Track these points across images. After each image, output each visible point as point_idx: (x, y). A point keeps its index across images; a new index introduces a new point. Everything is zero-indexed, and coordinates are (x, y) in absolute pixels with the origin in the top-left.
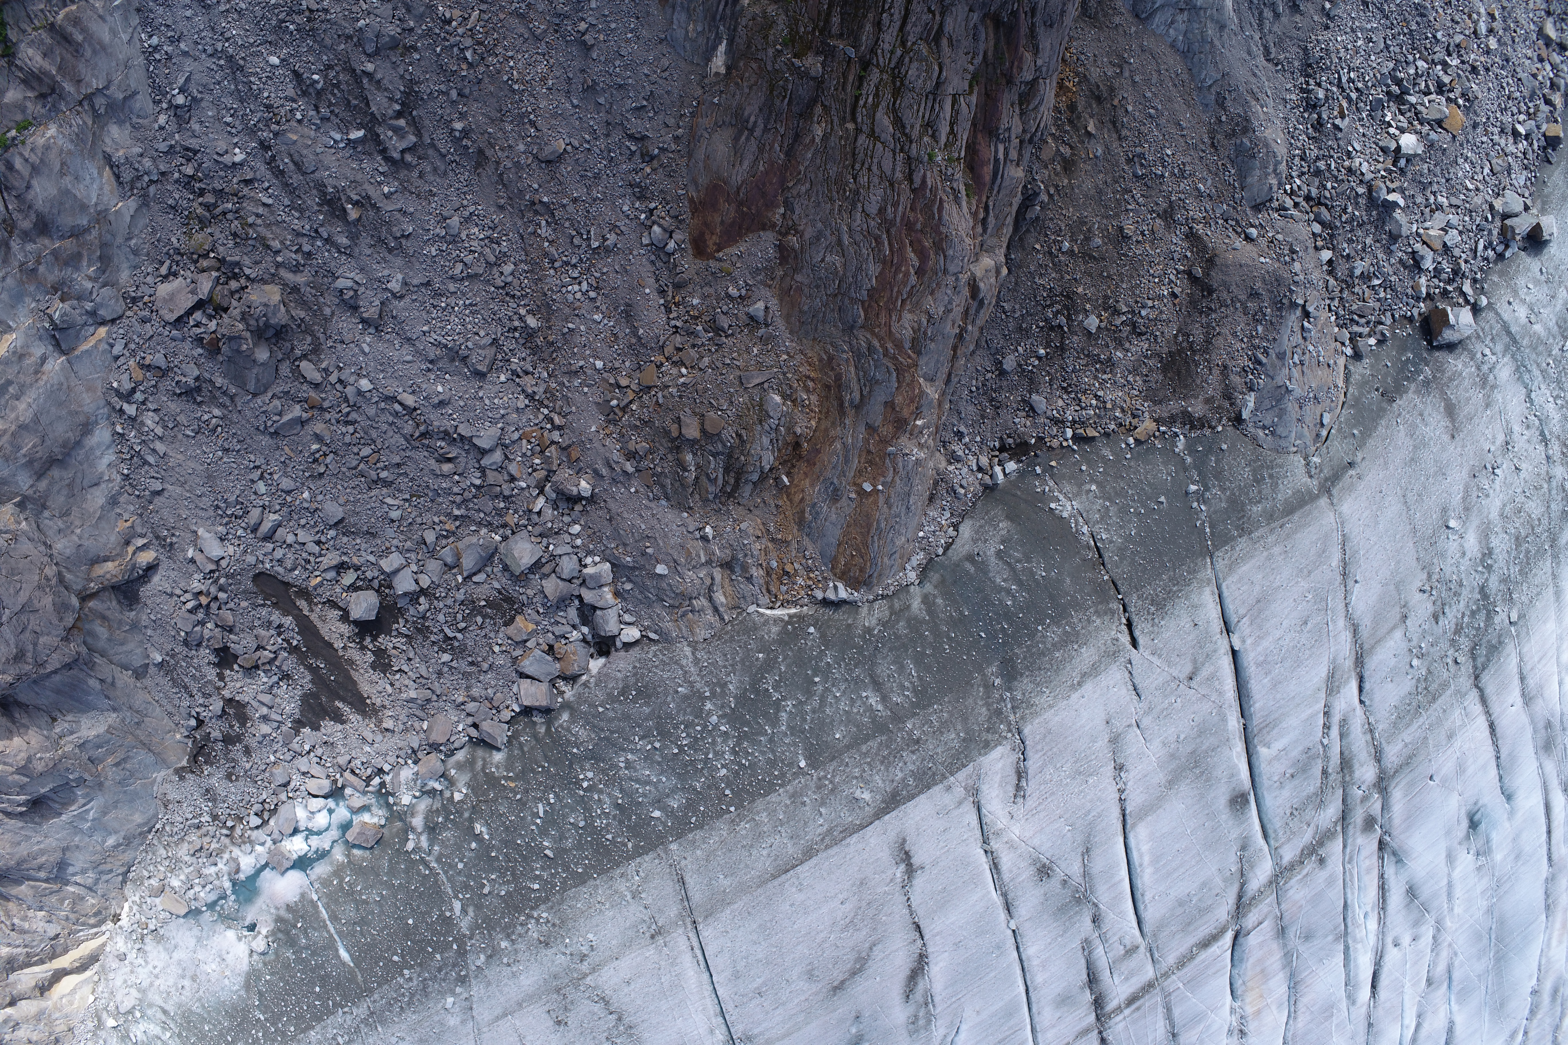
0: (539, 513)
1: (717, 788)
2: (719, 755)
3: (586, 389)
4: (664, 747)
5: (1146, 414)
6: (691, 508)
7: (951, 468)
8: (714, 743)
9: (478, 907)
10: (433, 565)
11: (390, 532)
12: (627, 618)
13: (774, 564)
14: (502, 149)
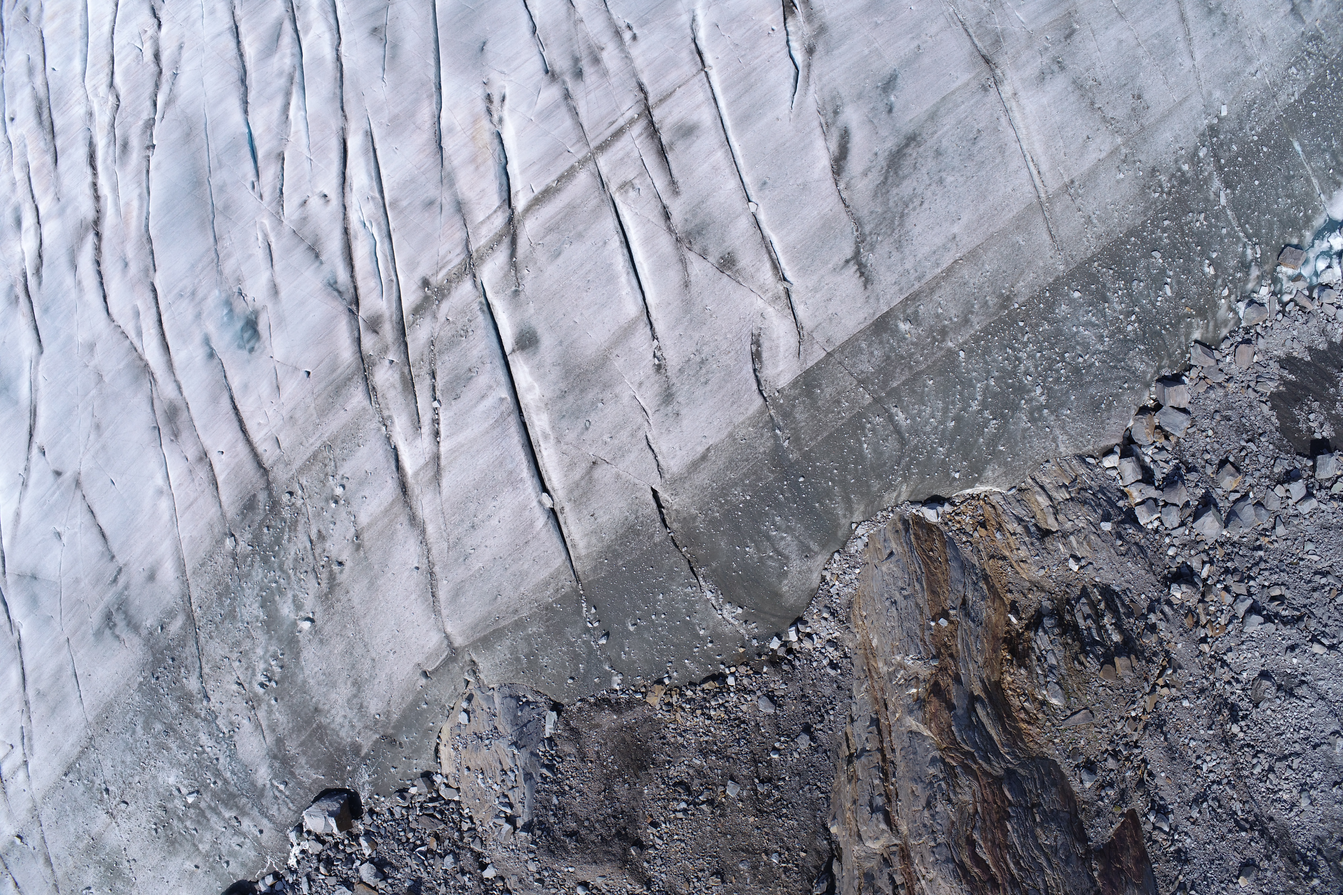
0: (1204, 563)
1: (1030, 325)
2: (1031, 356)
3: (1191, 679)
4: (1073, 359)
5: (658, 707)
6: (1095, 586)
7: (837, 634)
8: (1036, 367)
9: (1207, 200)
10: (1274, 505)
11: (1311, 530)
12: (1114, 473)
13: (998, 535)
14: (1280, 868)
